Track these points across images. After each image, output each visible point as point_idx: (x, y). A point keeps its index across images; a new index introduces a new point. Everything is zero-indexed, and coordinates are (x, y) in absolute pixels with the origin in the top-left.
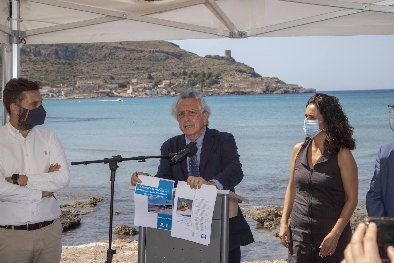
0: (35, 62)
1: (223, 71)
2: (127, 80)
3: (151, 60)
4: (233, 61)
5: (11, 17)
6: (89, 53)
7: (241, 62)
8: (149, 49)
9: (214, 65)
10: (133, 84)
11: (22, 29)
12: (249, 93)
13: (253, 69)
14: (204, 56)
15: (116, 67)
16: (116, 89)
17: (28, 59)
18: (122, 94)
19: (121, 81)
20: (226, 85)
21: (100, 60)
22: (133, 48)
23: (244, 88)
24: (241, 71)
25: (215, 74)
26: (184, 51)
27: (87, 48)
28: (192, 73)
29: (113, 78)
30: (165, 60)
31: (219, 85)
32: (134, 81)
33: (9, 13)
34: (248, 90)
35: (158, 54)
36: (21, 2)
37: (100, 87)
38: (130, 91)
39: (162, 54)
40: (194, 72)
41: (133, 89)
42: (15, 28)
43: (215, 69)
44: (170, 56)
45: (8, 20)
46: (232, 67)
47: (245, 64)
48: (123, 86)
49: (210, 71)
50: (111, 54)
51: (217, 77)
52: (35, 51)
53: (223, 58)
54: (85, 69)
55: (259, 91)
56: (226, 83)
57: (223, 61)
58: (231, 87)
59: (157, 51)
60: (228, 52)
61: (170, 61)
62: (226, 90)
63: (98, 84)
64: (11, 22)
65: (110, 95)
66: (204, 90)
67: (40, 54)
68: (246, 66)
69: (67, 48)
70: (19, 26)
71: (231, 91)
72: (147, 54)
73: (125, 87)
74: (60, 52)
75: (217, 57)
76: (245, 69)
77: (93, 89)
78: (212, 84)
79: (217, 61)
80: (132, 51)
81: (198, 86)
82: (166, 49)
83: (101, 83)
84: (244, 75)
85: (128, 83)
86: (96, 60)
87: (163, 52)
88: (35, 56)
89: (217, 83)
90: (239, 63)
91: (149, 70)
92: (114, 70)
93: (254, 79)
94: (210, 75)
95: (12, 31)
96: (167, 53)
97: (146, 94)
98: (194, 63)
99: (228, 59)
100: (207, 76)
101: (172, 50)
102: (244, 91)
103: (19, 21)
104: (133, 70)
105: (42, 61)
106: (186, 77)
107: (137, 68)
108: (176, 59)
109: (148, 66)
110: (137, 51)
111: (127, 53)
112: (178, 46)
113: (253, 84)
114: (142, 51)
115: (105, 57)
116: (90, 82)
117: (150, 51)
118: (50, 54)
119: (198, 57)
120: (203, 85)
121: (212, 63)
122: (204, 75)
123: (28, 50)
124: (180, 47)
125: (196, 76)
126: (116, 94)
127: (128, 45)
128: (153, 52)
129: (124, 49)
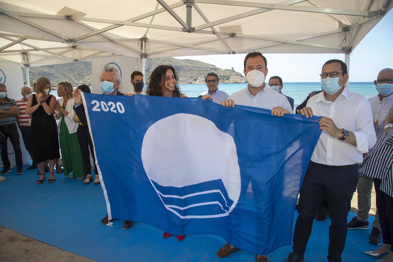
1: (231, 75)
3: (205, 71)
4: (234, 71)
8: (205, 67)
9: (227, 73)
10: (199, 79)
12: (240, 83)
13: (241, 74)
14: (224, 69)
16: (193, 81)
18: (195, 83)
19: (195, 78)
20: (232, 80)
23: (238, 81)
24: (237, 75)
25: (228, 76)
26: (217, 68)
27: (183, 67)
28: (220, 76)
29: (192, 77)
31: (229, 80)
32: (199, 78)
34: (239, 82)
37: (188, 80)
38: (198, 82)
39: (209, 69)
40: (220, 75)
41: (199, 81)
43: (228, 74)
44: (212, 70)
46: (234, 73)
48: (195, 80)
49: (226, 75)
51: (229, 77)
53: (231, 70)
54: (183, 74)
55: (243, 82)
56: (232, 79)
57: (231, 71)
58: (233, 80)
59: (208, 68)
60: (233, 68)
62: (232, 82)
63: (187, 79)
65: (191, 83)
66: (224, 82)
68: (239, 73)
71: (233, 82)
75: (229, 70)
76: (239, 74)
77: (185, 81)
78: (227, 79)
79: (228, 71)
80: (199, 68)
81: (222, 80)
82: (211, 67)
83: (188, 79)
84: (238, 76)
86: (186, 71)
87: (210, 68)
89: (229, 79)
90: (236, 72)
92: (192, 74)
93: (242, 78)
94: (226, 76)
96: (211, 68)
97: (204, 83)
98: (221, 72)
101: (213, 67)
102: (238, 82)
107: (201, 74)
109: (204, 73)
110: (201, 68)
111: (197, 68)
112: (215, 66)
113: (241, 80)
114: (202, 68)
115: (189, 70)
116: (184, 79)
117: (205, 68)
119: (222, 70)
120: (224, 80)
121: (227, 72)
122: (224, 76)
125: (221, 77)
126: (193, 83)
127: (197, 65)
128: (206, 68)
129: (196, 67)
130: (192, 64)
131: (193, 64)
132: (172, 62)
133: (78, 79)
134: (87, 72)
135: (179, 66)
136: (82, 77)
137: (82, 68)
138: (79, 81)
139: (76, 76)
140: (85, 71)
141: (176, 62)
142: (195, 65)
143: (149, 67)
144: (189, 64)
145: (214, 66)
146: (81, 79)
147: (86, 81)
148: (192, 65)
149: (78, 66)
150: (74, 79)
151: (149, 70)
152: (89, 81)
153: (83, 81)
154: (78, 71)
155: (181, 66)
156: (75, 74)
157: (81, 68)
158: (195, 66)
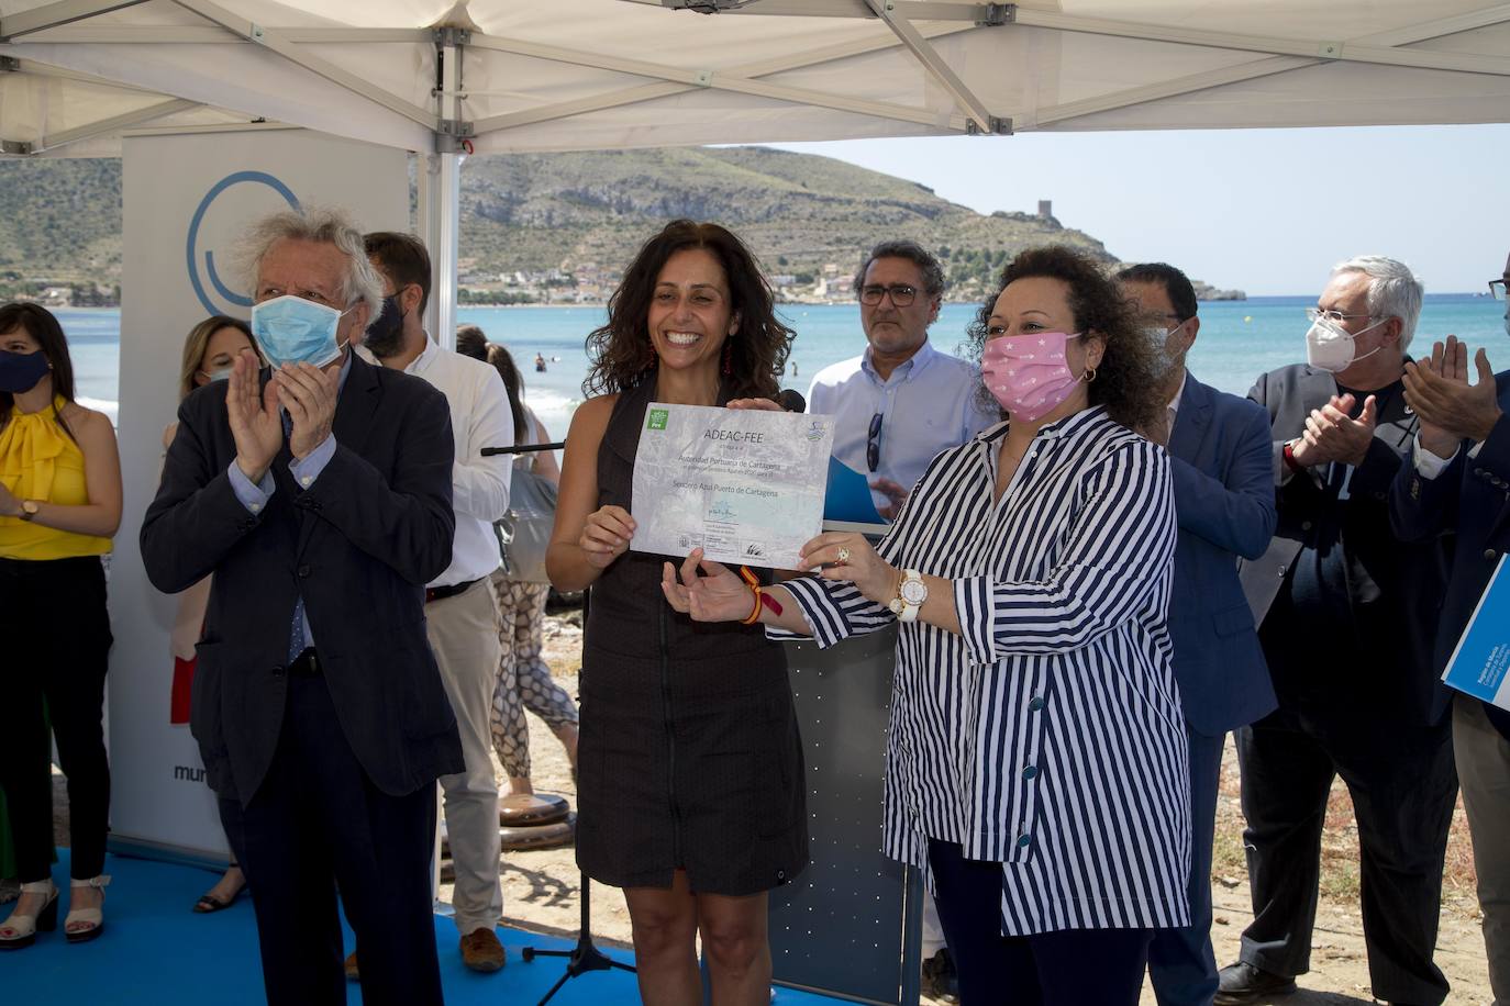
0: (619, 226)
2: (815, 266)
3: (869, 222)
4: (1056, 225)
5: (440, 89)
6: (734, 205)
7: (1075, 228)
8: (865, 197)
9: (1010, 234)
10: (827, 276)
11: (467, 118)
13: (1102, 244)
14: (989, 214)
15: (791, 238)
16: (790, 286)
17: (604, 220)
18: (803, 297)
19: (801, 269)
21: (757, 222)
22: (831, 194)
26: (946, 202)
27: (729, 195)
28: (960, 252)
29: (783, 262)
30: (901, 221)
32: (831, 268)
33: (436, 78)
35: (885, 209)
36: (465, 52)
38: (821, 290)
39: (896, 209)
40: (966, 249)
41: (829, 287)
42: (449, 114)
43: (1013, 243)
44: (913, 214)
45: (434, 95)
46: (1054, 238)
47: (1084, 231)
48: (805, 280)
49: (1000, 248)
50: (781, 207)
52: (620, 201)
53: (1032, 218)
57: (1034, 225)
59: (883, 203)
60: (1045, 206)
61: (911, 224)
64: (440, 98)
67: (630, 209)
68: (1085, 238)
69: (687, 194)
70: (458, 109)
72: (861, 209)
73: (811, 281)
74: (672, 204)
75: (1020, 217)
79: (1018, 225)
80: (827, 201)
81: (973, 281)
82: (904, 198)
85: (817, 273)
86: (749, 221)
87: (897, 204)
88: (620, 212)
90: (1070, 232)
91: (864, 244)
92: (787, 243)
94: (1003, 256)
95: (441, 122)
96: (907, 207)
98: (966, 230)
99: (1044, 221)
100: (994, 259)
101: (917, 199)
103: (459, 99)
104: (829, 244)
105: (634, 223)
106: (949, 260)
107: (839, 241)
108: (926, 220)
109: (863, 234)
110: (840, 202)
111: (821, 205)
112: (932, 191)
114: (850, 202)
115: (768, 214)
117: (868, 202)
118: (650, 207)
119: (976, 215)
121: (1007, 229)
122: (988, 257)
123: (605, 199)
124: (937, 193)
125: (970, 258)
126: (789, 297)
127: (819, 187)
128: (875, 204)
129: (811, 197)
130: (785, 176)
131: (792, 180)
132: (660, 162)
133: (46, 256)
134: (103, 212)
135: (701, 192)
136: (74, 242)
137: (69, 187)
138: (49, 267)
139: (32, 233)
140: (92, 205)
141: (687, 164)
142: (804, 185)
143: (510, 193)
144: (768, 179)
145: (926, 189)
146: (66, 256)
147: (99, 272)
148: (787, 186)
149: (44, 172)
150: (16, 253)
151: (509, 213)
152: (116, 269)
153: (77, 267)
154: (41, 202)
155: (715, 189)
156: (20, 222)
157: (64, 182)
158: (801, 189)
